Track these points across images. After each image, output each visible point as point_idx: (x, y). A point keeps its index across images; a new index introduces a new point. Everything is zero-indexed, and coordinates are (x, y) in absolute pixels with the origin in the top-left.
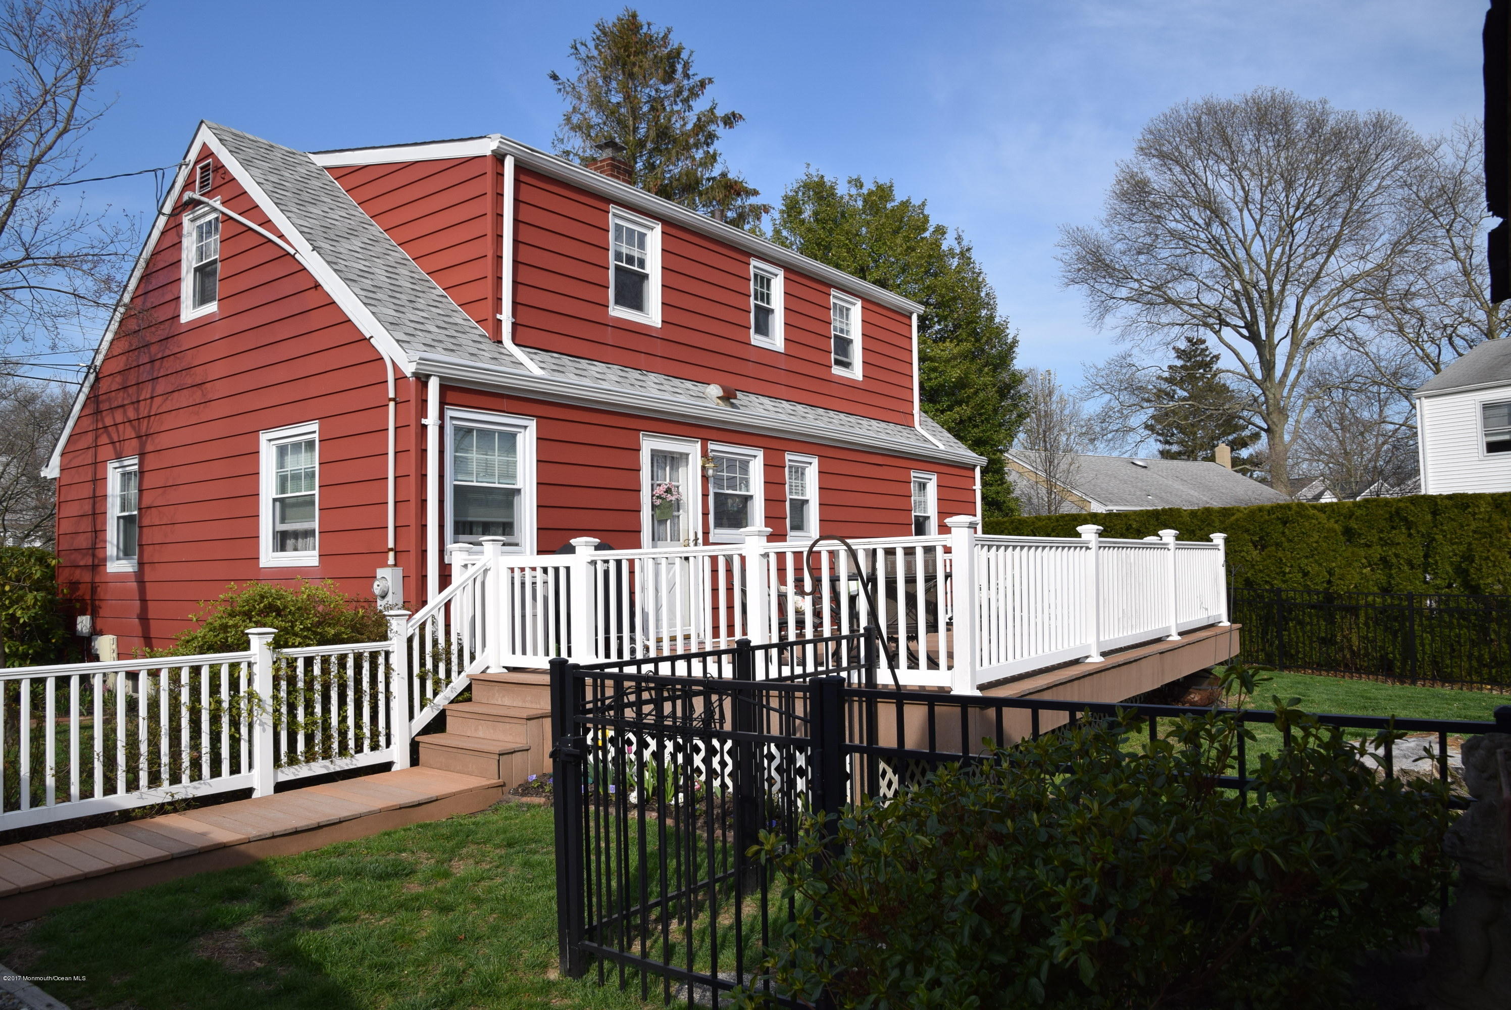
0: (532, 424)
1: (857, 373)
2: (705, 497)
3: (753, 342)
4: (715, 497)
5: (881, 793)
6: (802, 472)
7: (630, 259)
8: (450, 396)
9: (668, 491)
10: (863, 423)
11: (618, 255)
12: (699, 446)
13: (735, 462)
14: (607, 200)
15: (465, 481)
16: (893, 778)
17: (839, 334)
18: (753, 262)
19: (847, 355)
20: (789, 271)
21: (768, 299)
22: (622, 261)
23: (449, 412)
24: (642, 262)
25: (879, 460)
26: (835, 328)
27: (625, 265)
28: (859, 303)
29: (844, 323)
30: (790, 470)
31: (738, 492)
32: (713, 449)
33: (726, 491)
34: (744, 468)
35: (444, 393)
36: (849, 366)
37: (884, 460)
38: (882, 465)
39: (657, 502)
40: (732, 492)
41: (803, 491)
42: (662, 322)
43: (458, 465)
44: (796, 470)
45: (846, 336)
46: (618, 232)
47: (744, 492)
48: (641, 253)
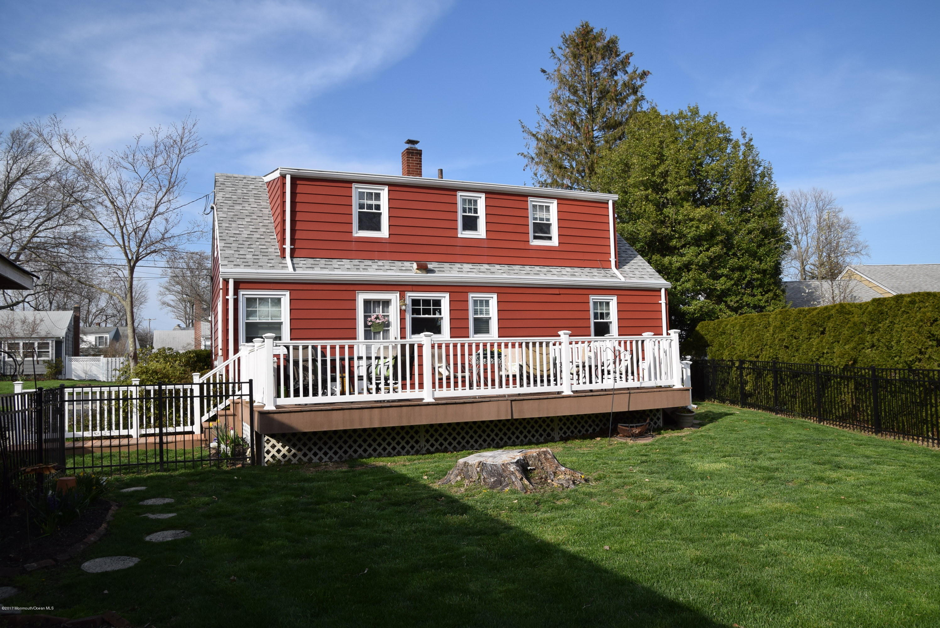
0: (288, 293)
1: (555, 242)
2: (403, 320)
3: (460, 236)
4: (413, 319)
5: (266, 450)
6: (487, 302)
7: (370, 207)
8: (241, 285)
9: (377, 318)
10: (555, 270)
11: (361, 206)
12: (398, 295)
13: (430, 300)
14: (351, 182)
15: (252, 320)
16: (276, 444)
17: (538, 221)
18: (459, 194)
19: (549, 232)
20: (490, 194)
21: (476, 211)
22: (364, 208)
23: (241, 292)
24: (378, 207)
25: (557, 291)
26: (535, 219)
27: (365, 210)
28: (555, 202)
29: (544, 215)
30: (475, 302)
31: (432, 316)
32: (410, 295)
33: (422, 316)
34: (437, 303)
35: (238, 284)
36: (550, 238)
37: (562, 291)
38: (560, 294)
39: (370, 324)
40: (427, 316)
41: (487, 312)
42: (389, 234)
43: (249, 314)
44: (481, 301)
45: (545, 222)
46: (361, 195)
47: (437, 316)
48: (377, 203)
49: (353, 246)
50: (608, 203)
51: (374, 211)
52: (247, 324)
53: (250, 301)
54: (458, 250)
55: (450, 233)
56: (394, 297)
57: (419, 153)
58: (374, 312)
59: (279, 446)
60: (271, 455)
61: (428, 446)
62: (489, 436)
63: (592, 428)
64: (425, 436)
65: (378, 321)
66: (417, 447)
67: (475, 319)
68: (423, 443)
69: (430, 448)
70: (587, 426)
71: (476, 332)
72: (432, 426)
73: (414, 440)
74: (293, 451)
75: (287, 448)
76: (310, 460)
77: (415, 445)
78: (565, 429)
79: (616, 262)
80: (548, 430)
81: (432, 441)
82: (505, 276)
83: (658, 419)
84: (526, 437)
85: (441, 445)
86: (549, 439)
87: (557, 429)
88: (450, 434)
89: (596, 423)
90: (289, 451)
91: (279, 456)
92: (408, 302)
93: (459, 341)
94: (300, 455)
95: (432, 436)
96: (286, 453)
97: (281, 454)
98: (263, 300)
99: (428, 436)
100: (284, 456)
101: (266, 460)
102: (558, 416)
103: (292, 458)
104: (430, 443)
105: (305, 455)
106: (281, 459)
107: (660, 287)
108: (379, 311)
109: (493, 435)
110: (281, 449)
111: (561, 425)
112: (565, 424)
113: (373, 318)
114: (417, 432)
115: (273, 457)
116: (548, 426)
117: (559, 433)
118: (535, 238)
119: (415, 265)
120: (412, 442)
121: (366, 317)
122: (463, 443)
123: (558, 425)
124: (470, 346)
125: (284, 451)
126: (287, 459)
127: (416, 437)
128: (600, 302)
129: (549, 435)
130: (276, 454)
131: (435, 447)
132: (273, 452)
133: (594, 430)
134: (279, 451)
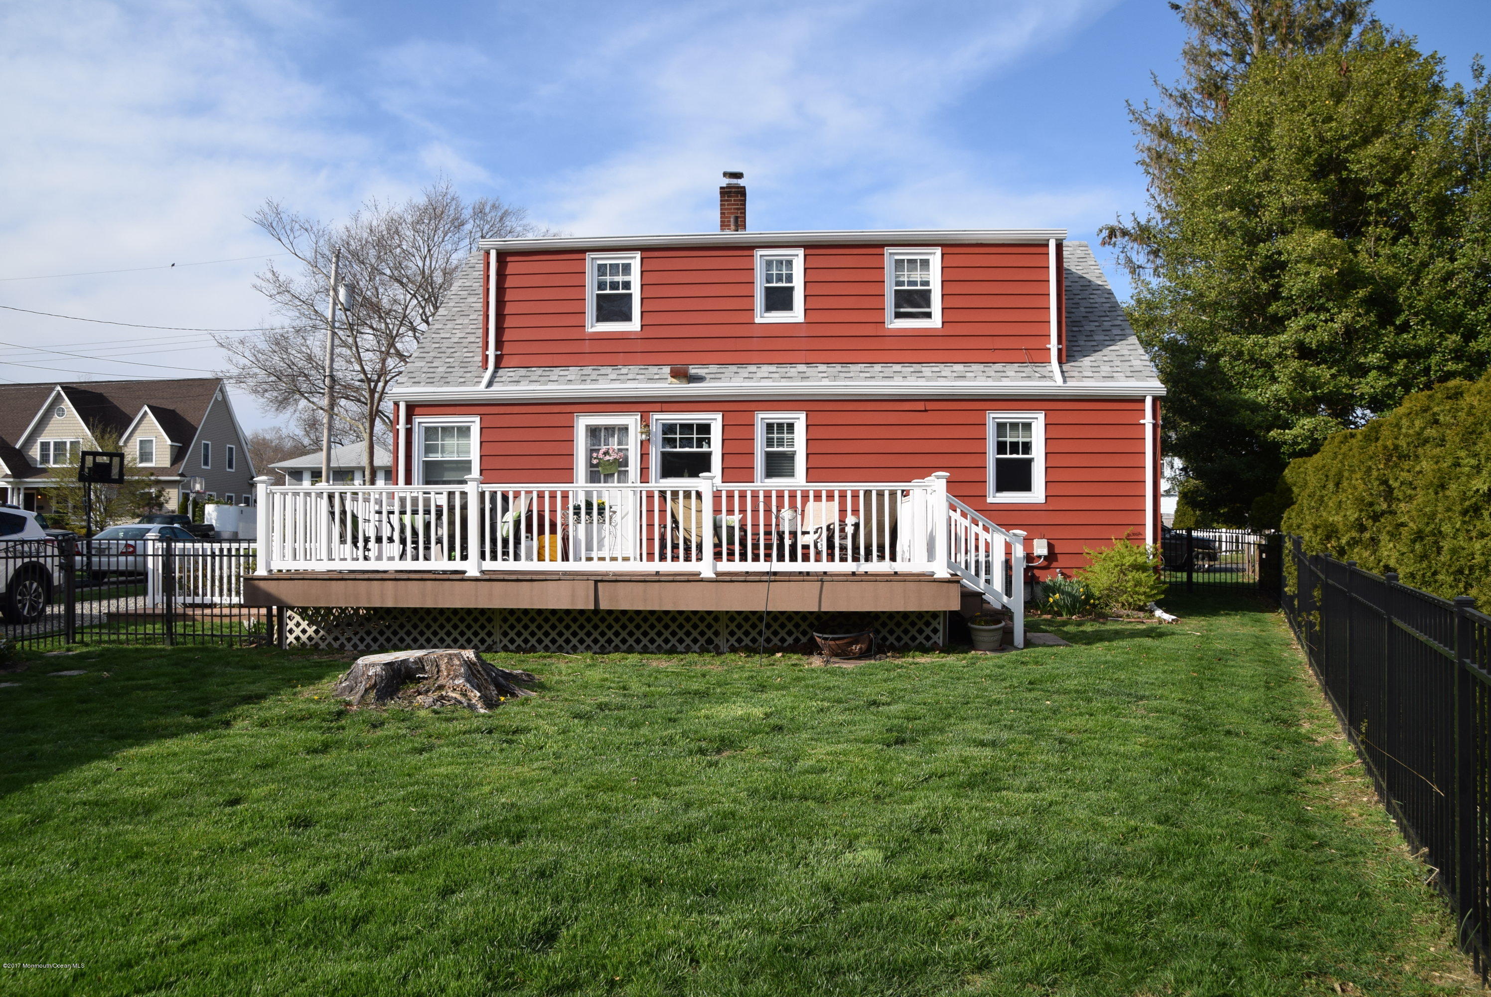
0: (478, 419)
1: (936, 321)
2: (644, 456)
3: (758, 320)
4: (664, 455)
5: (288, 628)
6: (791, 427)
7: (614, 286)
8: (417, 410)
9: (606, 453)
10: (927, 370)
11: (601, 286)
12: (639, 417)
13: (692, 425)
14: (583, 251)
15: (433, 457)
16: (301, 621)
17: (906, 288)
18: (759, 253)
19: (928, 305)
20: (812, 247)
21: (789, 278)
22: (605, 289)
23: (417, 420)
24: (627, 285)
25: (920, 406)
26: (899, 283)
27: (608, 292)
28: (938, 251)
29: (917, 276)
30: (770, 427)
31: (695, 450)
32: (659, 419)
33: (678, 450)
34: (705, 429)
35: (412, 409)
36: (928, 315)
37: (930, 406)
38: (926, 411)
39: (595, 462)
40: (687, 449)
41: (791, 443)
42: (642, 326)
43: (429, 449)
44: (780, 426)
45: (919, 287)
46: (602, 269)
47: (705, 449)
48: (626, 278)
49: (587, 347)
50: (1047, 245)
51: (621, 291)
52: (426, 463)
53: (430, 432)
54: (755, 344)
55: (742, 317)
56: (632, 421)
57: (741, 192)
58: (606, 444)
59: (304, 624)
60: (294, 635)
61: (505, 641)
62: (603, 634)
63: (794, 637)
64: (501, 627)
65: (607, 458)
66: (489, 641)
67: (769, 455)
68: (497, 636)
69: (509, 645)
70: (783, 633)
71: (770, 472)
72: (512, 612)
73: (486, 631)
74: (322, 633)
75: (314, 628)
76: (342, 646)
77: (486, 638)
78: (739, 634)
79: (1060, 350)
80: (709, 634)
81: (512, 634)
82: (825, 382)
83: (935, 631)
84: (667, 641)
85: (526, 641)
86: (709, 647)
87: (724, 633)
88: (540, 627)
89: (801, 629)
90: (317, 632)
91: (304, 638)
92: (656, 429)
93: (737, 487)
94: (330, 639)
95: (512, 627)
96: (313, 635)
97: (307, 635)
98: (447, 431)
99: (506, 627)
100: (310, 638)
101: (288, 641)
102: (727, 612)
103: (320, 642)
104: (509, 638)
105: (336, 639)
106: (307, 641)
107: (1142, 393)
108: (614, 444)
109: (610, 634)
110: (307, 628)
111: (733, 626)
112: (739, 626)
113: (601, 452)
114: (490, 620)
115: (297, 638)
116: (709, 626)
117: (728, 641)
118: (898, 315)
119: (667, 370)
120: (482, 634)
121: (591, 452)
122: (560, 641)
123: (727, 626)
124: (755, 496)
125: (311, 631)
126: (313, 642)
127: (489, 627)
128: (1012, 424)
129: (710, 641)
130: (301, 635)
131: (516, 644)
132: (297, 632)
133: (797, 640)
134: (304, 631)
